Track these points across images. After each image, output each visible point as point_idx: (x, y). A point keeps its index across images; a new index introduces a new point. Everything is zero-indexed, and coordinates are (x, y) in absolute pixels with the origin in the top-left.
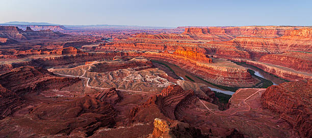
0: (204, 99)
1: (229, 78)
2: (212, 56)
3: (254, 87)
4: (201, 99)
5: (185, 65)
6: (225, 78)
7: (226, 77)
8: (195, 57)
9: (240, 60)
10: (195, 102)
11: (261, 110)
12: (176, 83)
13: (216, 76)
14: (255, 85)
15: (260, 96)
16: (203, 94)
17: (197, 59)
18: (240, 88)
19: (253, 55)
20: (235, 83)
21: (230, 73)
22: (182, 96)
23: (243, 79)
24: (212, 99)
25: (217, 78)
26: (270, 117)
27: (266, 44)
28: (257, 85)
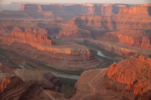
0: (49, 89)
1: (74, 61)
2: (55, 38)
3: (98, 67)
4: (45, 89)
5: (24, 50)
6: (69, 61)
7: (70, 59)
8: (35, 39)
9: (82, 40)
10: (39, 94)
11: (105, 91)
12: (14, 74)
13: (60, 60)
14: (98, 65)
15: (103, 77)
16: (47, 82)
17: (38, 42)
18: (85, 70)
19: (94, 34)
20: (80, 65)
21: (74, 55)
22: (22, 90)
23: (87, 60)
24: (58, 87)
25: (61, 62)
26: (113, 96)
27: (105, 23)
28: (100, 65)
